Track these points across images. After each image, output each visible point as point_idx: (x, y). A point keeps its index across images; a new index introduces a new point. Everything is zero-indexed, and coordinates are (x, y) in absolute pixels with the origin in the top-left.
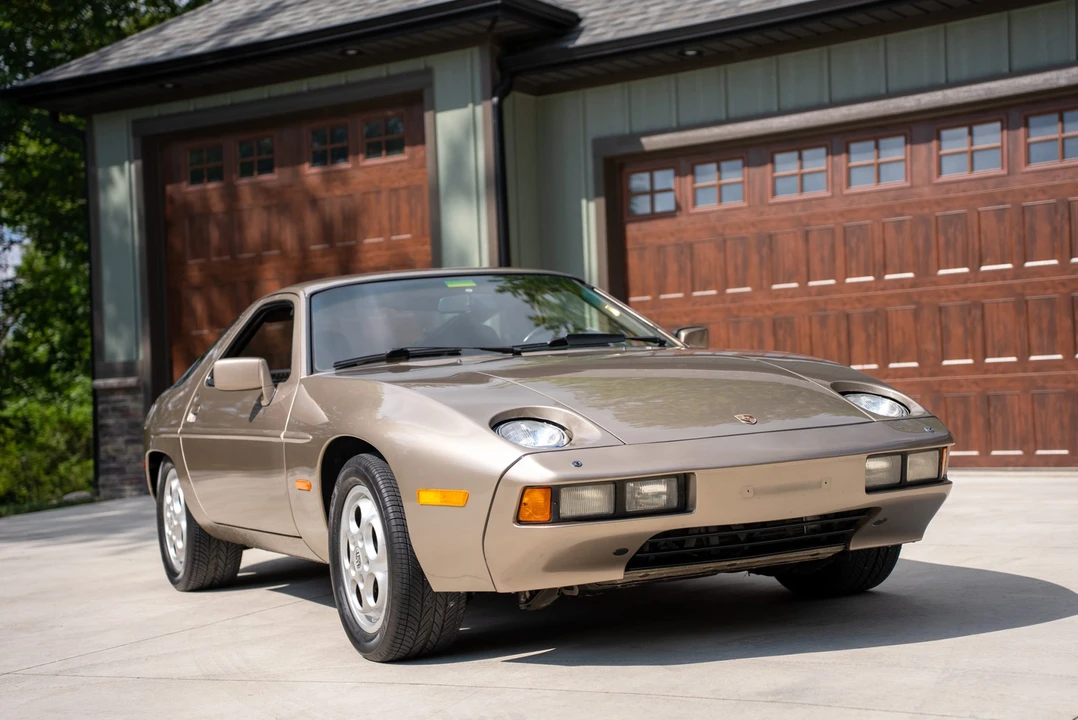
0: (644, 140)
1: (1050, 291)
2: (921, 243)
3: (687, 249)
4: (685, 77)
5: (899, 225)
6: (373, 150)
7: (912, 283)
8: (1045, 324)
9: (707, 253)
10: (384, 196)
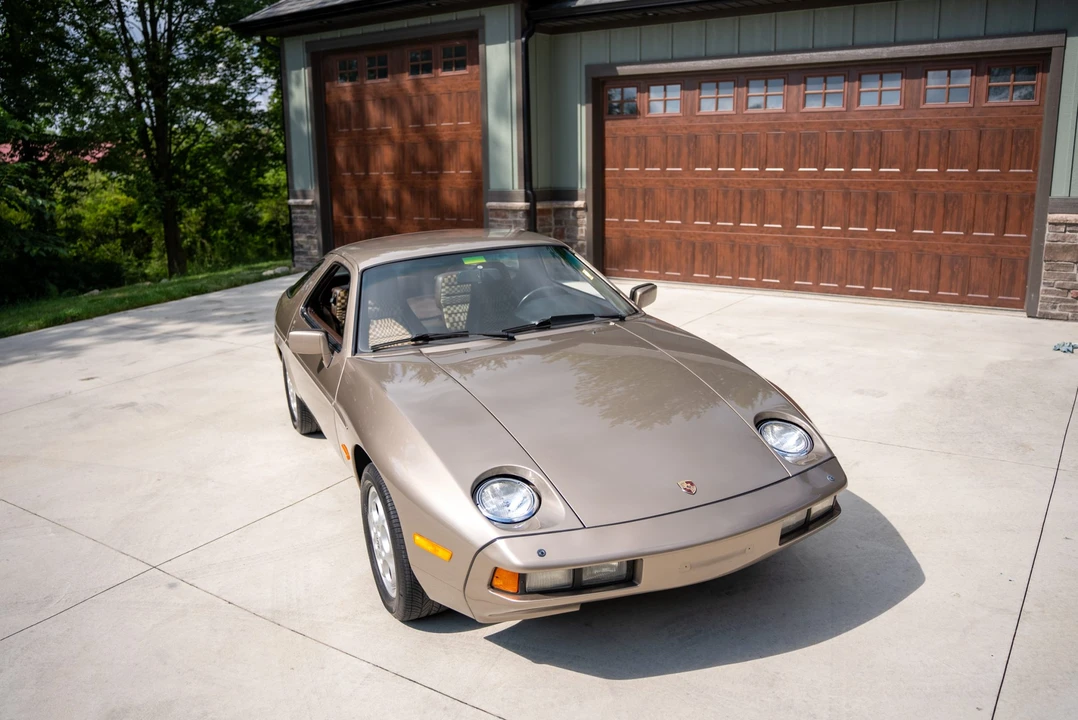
0: (618, 68)
1: (865, 188)
2: (789, 149)
3: (643, 140)
4: (645, 29)
5: (777, 137)
6: (447, 67)
7: (782, 175)
8: (860, 209)
9: (656, 144)
10: (454, 95)
